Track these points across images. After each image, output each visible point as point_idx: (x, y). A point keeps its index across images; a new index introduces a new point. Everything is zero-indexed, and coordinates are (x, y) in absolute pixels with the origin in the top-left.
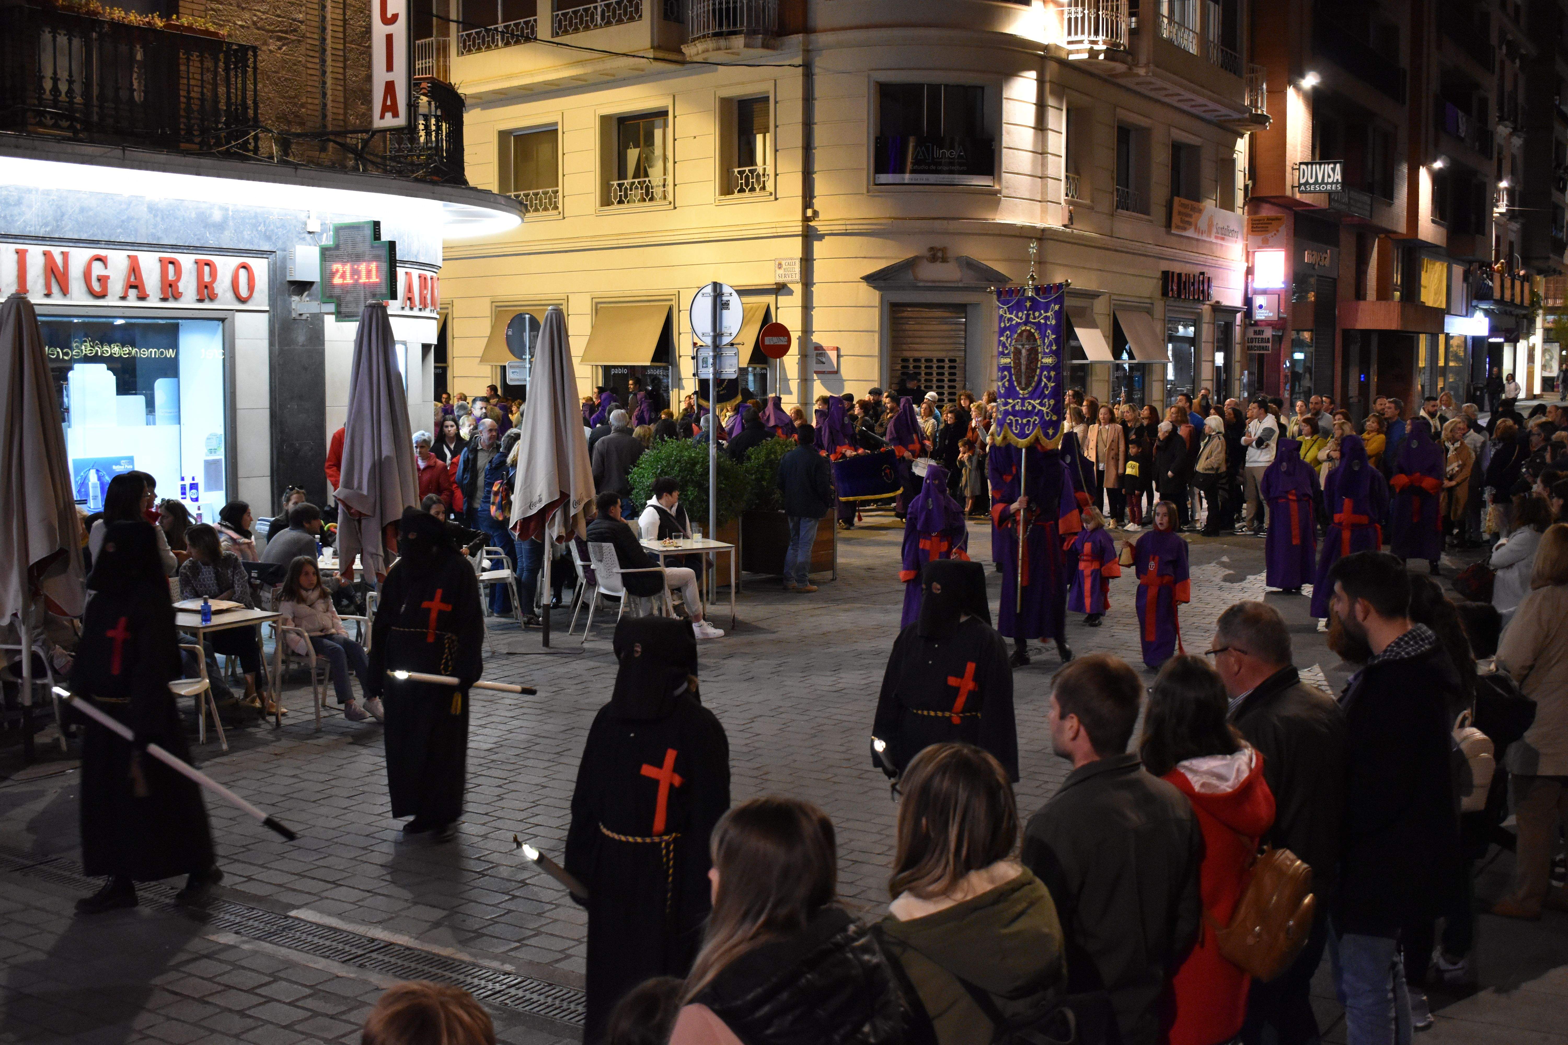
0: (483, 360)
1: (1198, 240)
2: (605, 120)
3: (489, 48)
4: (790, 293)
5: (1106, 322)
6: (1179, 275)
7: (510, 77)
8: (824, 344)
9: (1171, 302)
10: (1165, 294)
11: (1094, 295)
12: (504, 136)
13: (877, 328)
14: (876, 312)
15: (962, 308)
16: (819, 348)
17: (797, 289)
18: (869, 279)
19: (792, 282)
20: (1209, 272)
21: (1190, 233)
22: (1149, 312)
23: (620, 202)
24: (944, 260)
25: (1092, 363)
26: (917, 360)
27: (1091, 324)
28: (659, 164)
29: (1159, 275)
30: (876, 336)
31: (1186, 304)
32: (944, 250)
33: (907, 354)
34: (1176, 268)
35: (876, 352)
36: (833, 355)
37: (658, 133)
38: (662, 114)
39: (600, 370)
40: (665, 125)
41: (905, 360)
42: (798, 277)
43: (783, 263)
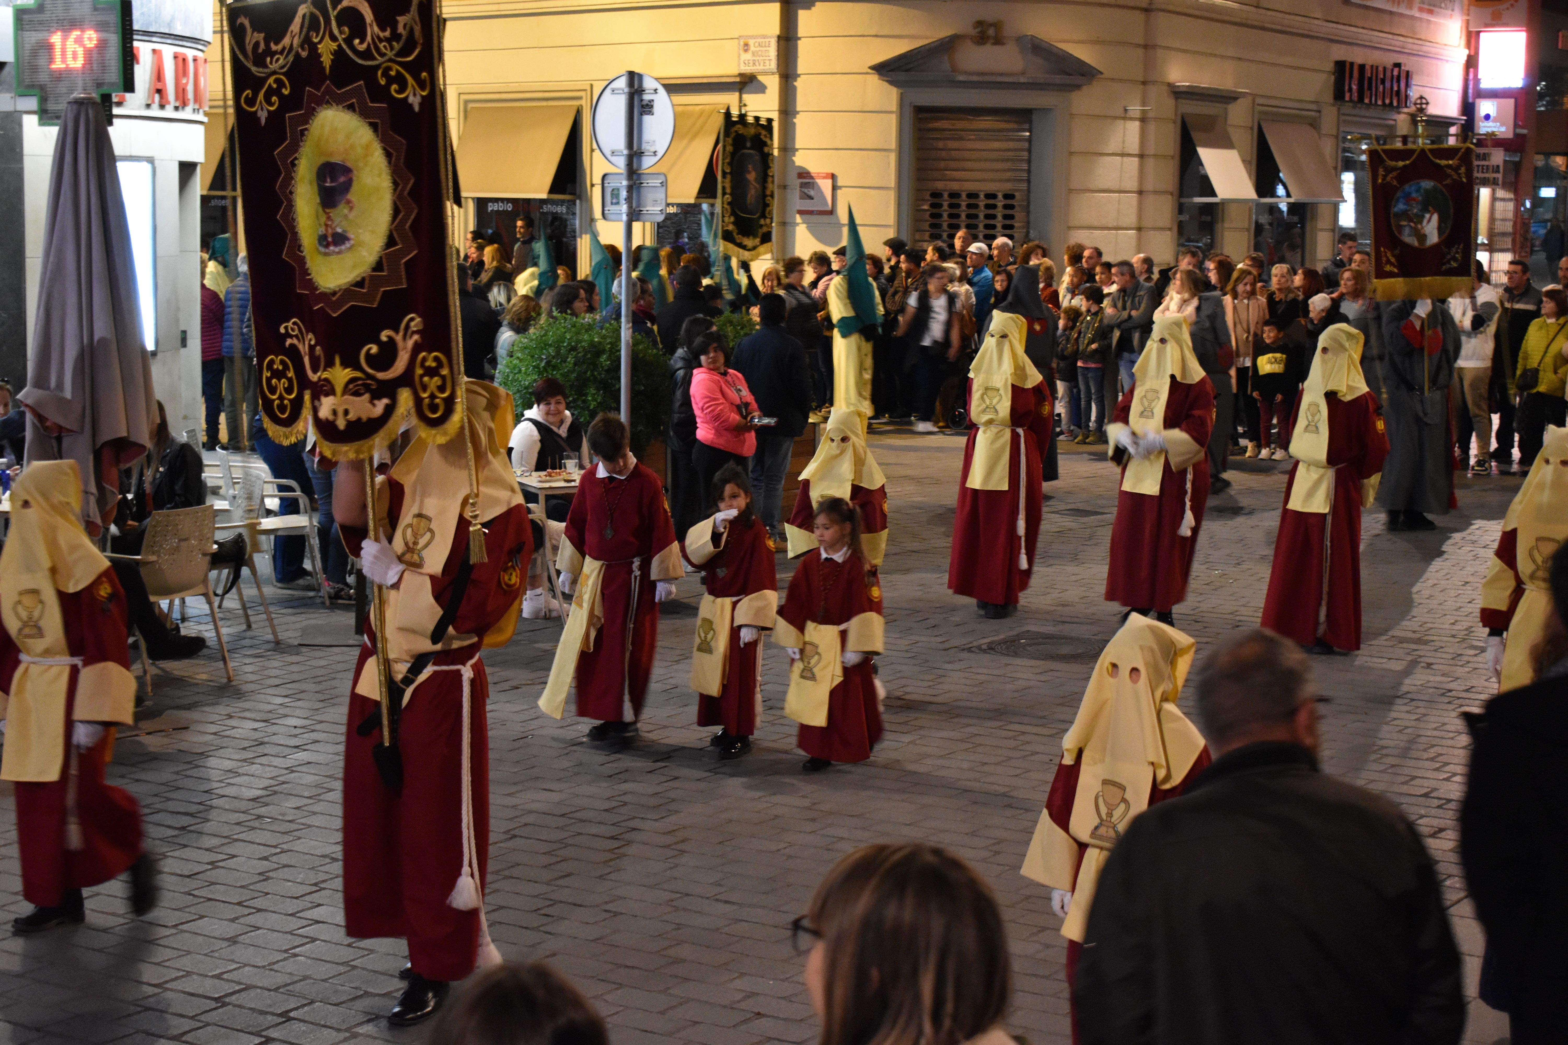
1: (1391, 13)
4: (762, 89)
5: (1247, 139)
6: (1362, 67)
8: (812, 169)
9: (1347, 108)
10: (1339, 95)
11: (1227, 98)
13: (893, 144)
14: (892, 121)
15: (1024, 116)
16: (804, 175)
17: (773, 83)
18: (884, 69)
19: (765, 73)
20: (1408, 64)
21: (1379, 3)
22: (1314, 124)
24: (998, 41)
25: (1224, 203)
26: (954, 195)
27: (1224, 142)
29: (1330, 67)
30: (893, 158)
31: (1372, 112)
32: (997, 25)
33: (939, 185)
34: (1358, 56)
35: (892, 181)
36: (825, 185)
41: (936, 195)
42: (773, 65)
43: (751, 42)
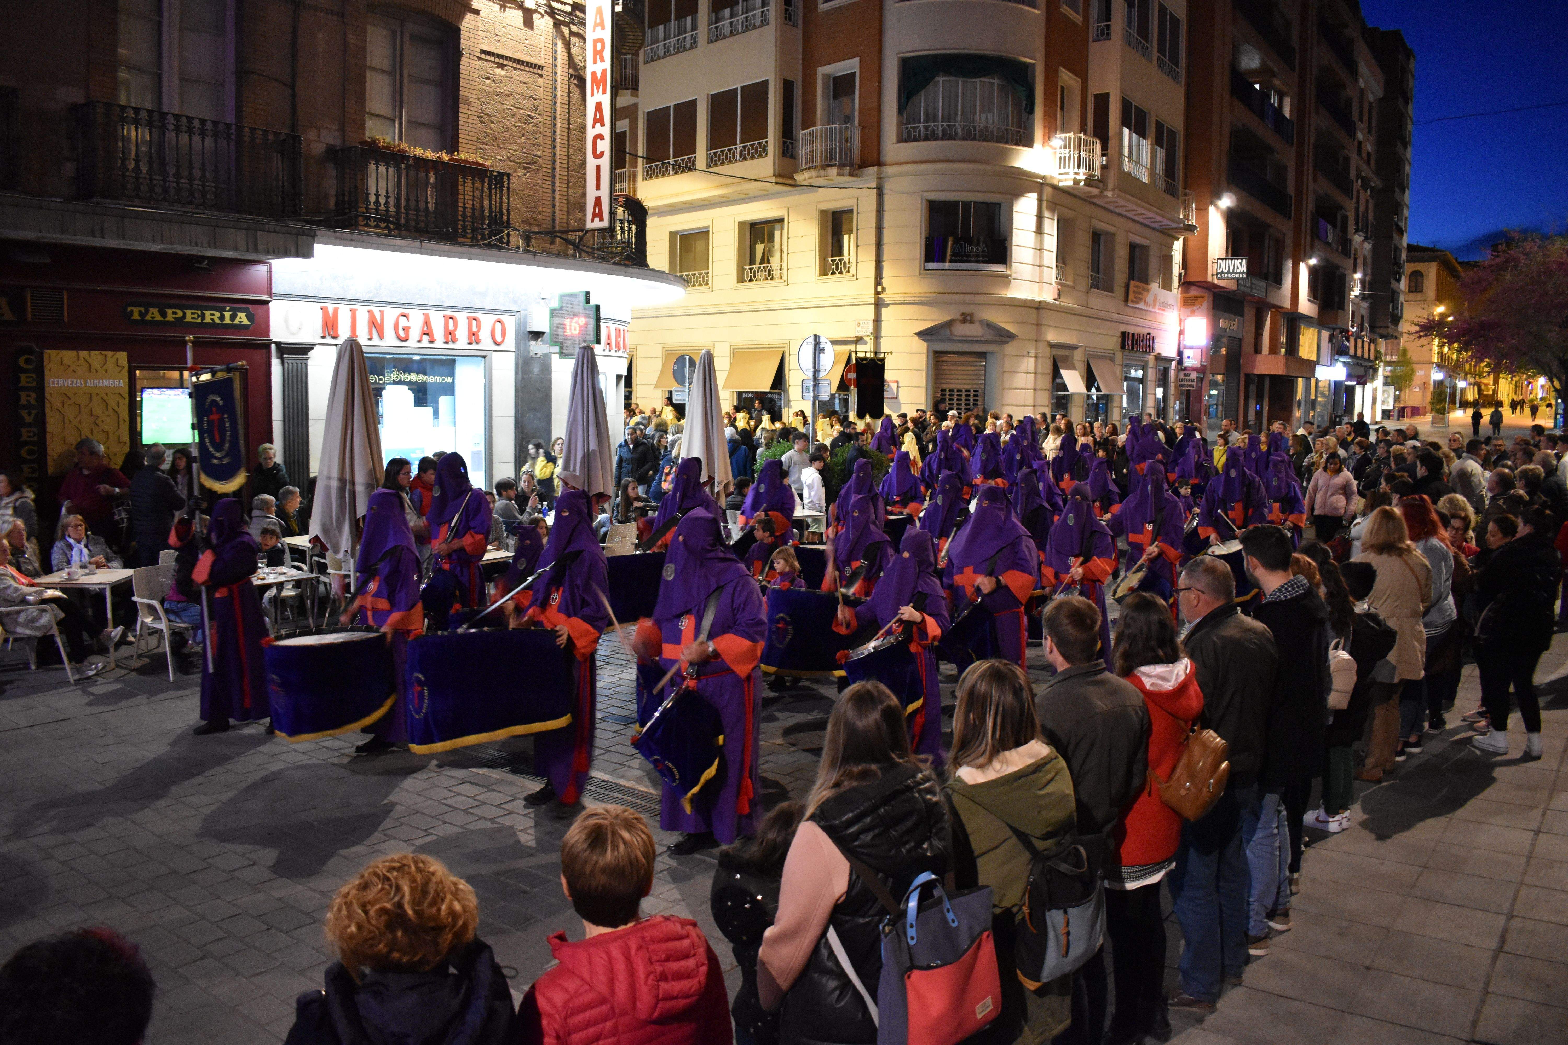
0: (657, 386)
2: (741, 224)
3: (663, 175)
4: (865, 343)
5: (1082, 366)
7: (677, 195)
9: (1127, 353)
10: (1123, 347)
11: (1074, 348)
12: (673, 235)
13: (924, 368)
14: (924, 357)
15: (983, 355)
18: (920, 334)
19: (867, 336)
21: (1141, 306)
22: (1112, 360)
23: (751, 280)
24: (972, 322)
25: (1072, 394)
26: (951, 390)
27: (1072, 367)
28: (777, 255)
29: (1119, 334)
30: (924, 374)
31: (1137, 355)
32: (971, 315)
33: (945, 386)
34: (1131, 329)
35: (923, 384)
36: (894, 386)
37: (777, 234)
38: (781, 221)
39: (735, 395)
40: (782, 229)
41: (943, 390)
43: (861, 322)
